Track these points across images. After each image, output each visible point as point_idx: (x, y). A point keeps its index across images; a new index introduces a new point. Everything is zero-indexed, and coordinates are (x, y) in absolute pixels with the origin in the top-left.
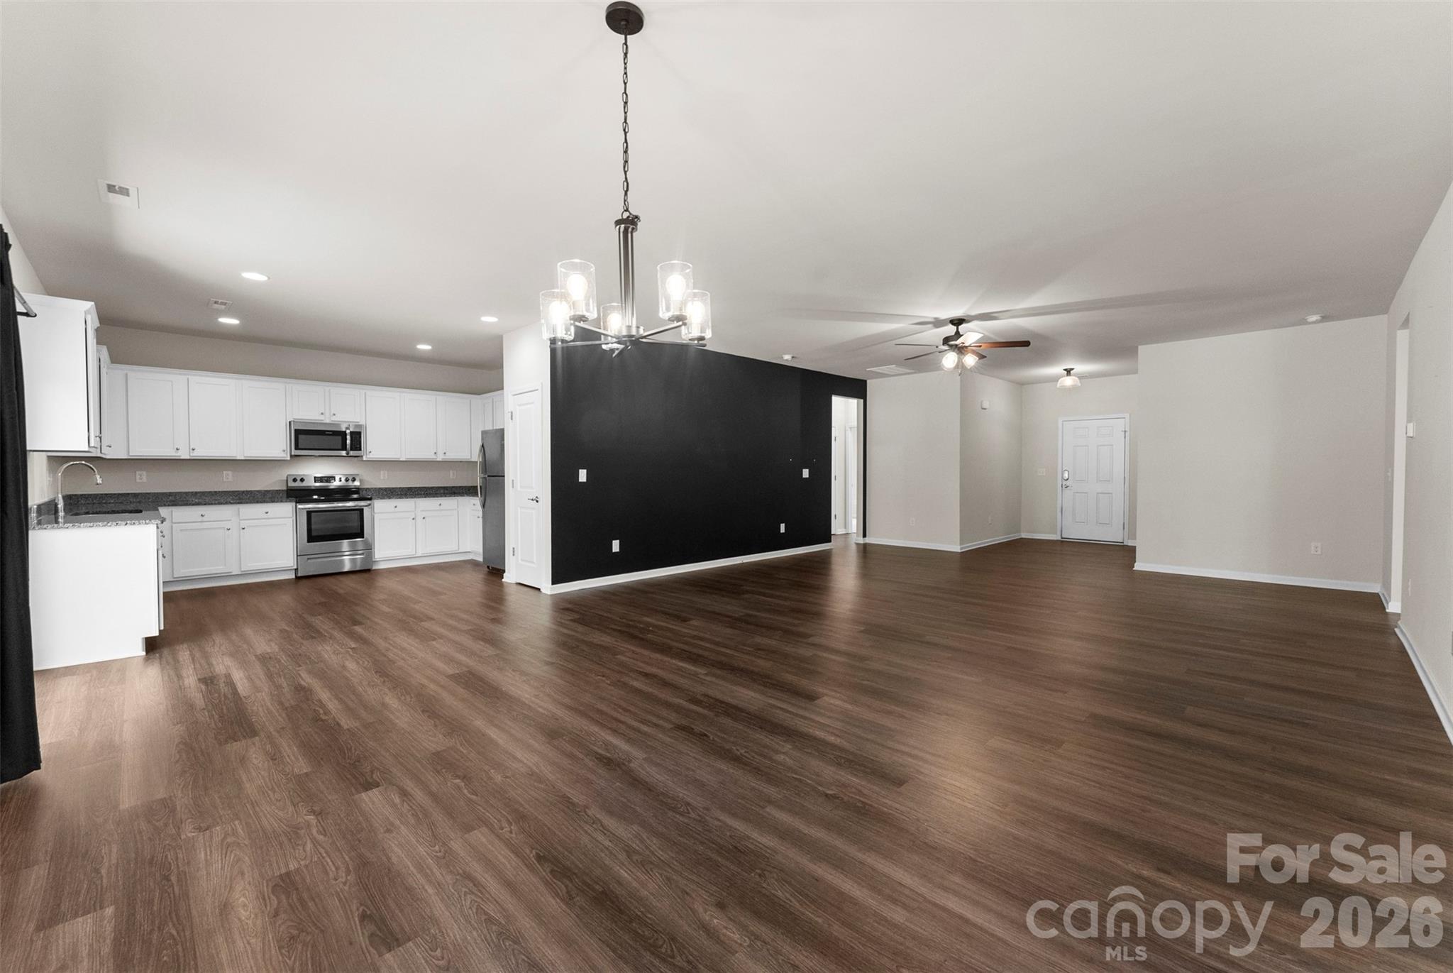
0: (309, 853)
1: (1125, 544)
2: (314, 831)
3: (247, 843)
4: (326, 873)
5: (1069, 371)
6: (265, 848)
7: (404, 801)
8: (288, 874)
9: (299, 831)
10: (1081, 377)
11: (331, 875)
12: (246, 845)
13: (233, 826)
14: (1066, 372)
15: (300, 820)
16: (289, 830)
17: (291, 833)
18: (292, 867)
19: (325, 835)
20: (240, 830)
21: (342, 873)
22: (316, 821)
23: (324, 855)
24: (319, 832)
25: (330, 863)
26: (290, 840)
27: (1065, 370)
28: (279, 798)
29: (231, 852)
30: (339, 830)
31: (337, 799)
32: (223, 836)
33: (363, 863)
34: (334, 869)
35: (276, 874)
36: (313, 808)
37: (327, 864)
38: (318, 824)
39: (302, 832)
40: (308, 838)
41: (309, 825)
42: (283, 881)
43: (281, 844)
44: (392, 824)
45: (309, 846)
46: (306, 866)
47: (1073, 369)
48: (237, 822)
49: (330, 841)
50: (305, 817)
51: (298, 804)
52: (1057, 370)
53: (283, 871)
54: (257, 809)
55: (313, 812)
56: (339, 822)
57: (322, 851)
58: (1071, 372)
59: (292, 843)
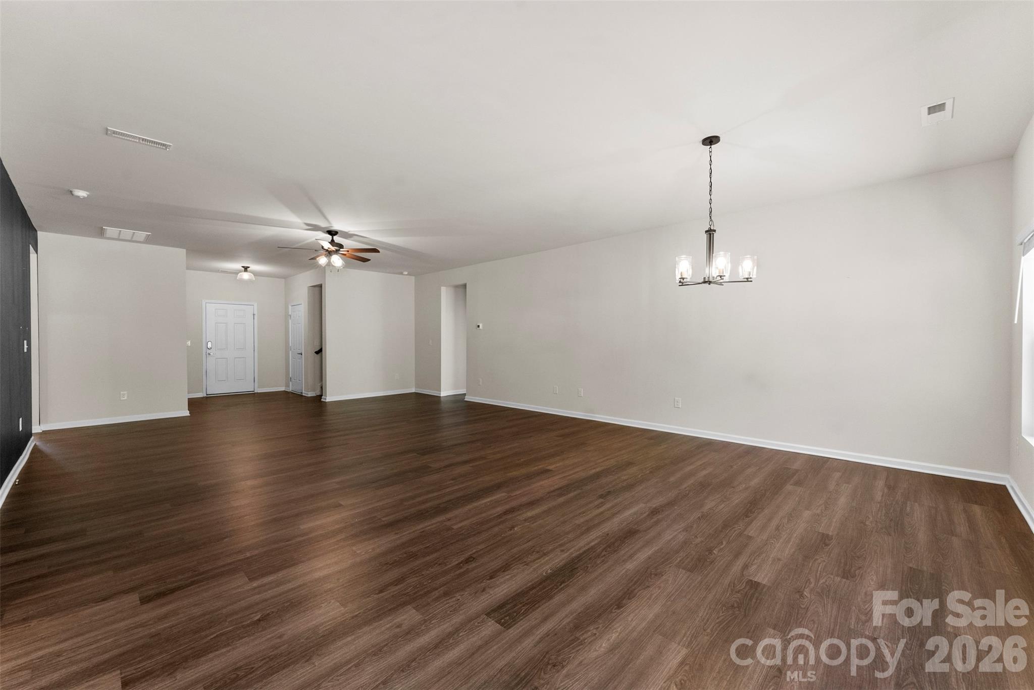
0: (825, 578)
1: (256, 392)
2: (812, 585)
3: (854, 607)
4: (825, 566)
5: (246, 269)
6: (845, 597)
7: (752, 564)
8: (843, 577)
9: (820, 592)
10: (256, 274)
11: (824, 563)
12: (855, 606)
13: (856, 626)
14: (243, 269)
15: (813, 597)
16: (825, 597)
17: (825, 594)
18: (839, 579)
19: (809, 580)
20: (853, 620)
21: (819, 561)
22: (806, 590)
23: (819, 572)
24: (810, 583)
25: (820, 567)
26: (828, 591)
27: (243, 267)
28: (812, 622)
29: (866, 609)
30: (799, 577)
31: (781, 592)
32: (866, 624)
33: (806, 558)
34: (821, 565)
35: (849, 581)
36: (799, 598)
37: (821, 568)
38: (806, 587)
39: (819, 590)
40: (819, 585)
41: (812, 590)
42: (848, 576)
43: (835, 592)
44: (774, 560)
45: (822, 581)
46: (832, 574)
47: (249, 267)
48: (852, 627)
49: (809, 575)
50: (809, 596)
51: (805, 608)
52: (237, 266)
53: (844, 580)
54: (832, 627)
55: (802, 596)
56: (795, 580)
57: (818, 575)
58: (248, 269)
59: (829, 589)
